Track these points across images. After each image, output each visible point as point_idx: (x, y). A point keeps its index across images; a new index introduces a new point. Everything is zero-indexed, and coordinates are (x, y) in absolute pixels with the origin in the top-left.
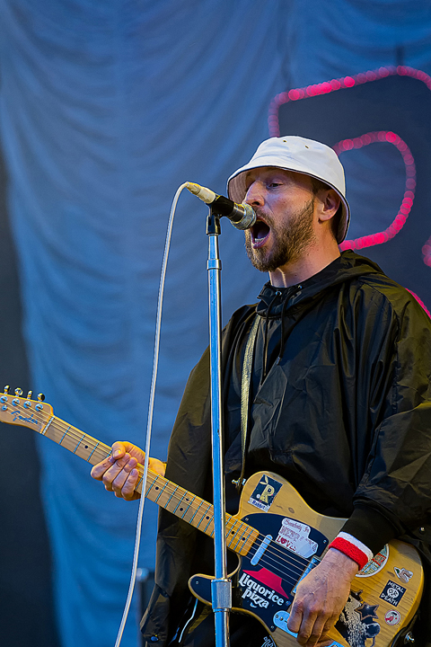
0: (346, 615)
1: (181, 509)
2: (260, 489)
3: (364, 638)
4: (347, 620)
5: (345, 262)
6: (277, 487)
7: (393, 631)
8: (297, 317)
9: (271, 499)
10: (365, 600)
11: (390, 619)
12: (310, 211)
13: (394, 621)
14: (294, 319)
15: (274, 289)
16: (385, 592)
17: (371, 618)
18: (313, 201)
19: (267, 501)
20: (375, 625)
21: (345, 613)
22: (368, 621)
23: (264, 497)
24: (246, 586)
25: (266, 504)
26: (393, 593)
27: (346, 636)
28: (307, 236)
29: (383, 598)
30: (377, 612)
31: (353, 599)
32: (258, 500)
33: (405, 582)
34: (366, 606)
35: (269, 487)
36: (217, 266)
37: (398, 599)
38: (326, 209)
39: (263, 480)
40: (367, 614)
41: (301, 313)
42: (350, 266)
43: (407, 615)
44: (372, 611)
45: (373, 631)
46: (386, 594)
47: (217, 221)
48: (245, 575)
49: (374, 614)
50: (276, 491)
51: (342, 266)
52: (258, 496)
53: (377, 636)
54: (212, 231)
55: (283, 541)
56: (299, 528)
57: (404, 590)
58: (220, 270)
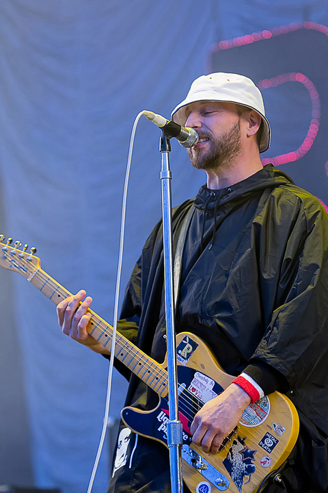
0: (232, 455)
1: (122, 355)
2: (182, 346)
3: (243, 474)
4: (232, 459)
5: (266, 173)
6: (195, 346)
7: (265, 472)
8: (227, 212)
9: (189, 355)
10: (247, 445)
11: (264, 463)
12: (237, 128)
13: (267, 465)
14: (225, 213)
15: (209, 191)
16: (263, 441)
17: (250, 460)
18: (239, 122)
19: (185, 357)
20: (252, 465)
21: (232, 453)
22: (248, 462)
23: (184, 352)
24: (162, 422)
25: (185, 359)
26: (269, 443)
27: (230, 471)
28: (237, 149)
29: (261, 446)
30: (255, 456)
31: (238, 443)
32: (179, 354)
33: (278, 435)
34: (247, 450)
35: (188, 345)
36: (168, 176)
37: (272, 448)
38: (251, 126)
39: (185, 339)
40: (248, 456)
41: (231, 209)
42: (270, 177)
43: (277, 461)
44: (251, 454)
45: (250, 470)
46: (264, 443)
47: (168, 140)
48: (162, 412)
49: (253, 457)
50: (194, 349)
51: (264, 177)
52: (180, 352)
53: (252, 475)
54: (164, 149)
55: (194, 389)
56: (207, 381)
57: (277, 441)
58: (170, 179)
